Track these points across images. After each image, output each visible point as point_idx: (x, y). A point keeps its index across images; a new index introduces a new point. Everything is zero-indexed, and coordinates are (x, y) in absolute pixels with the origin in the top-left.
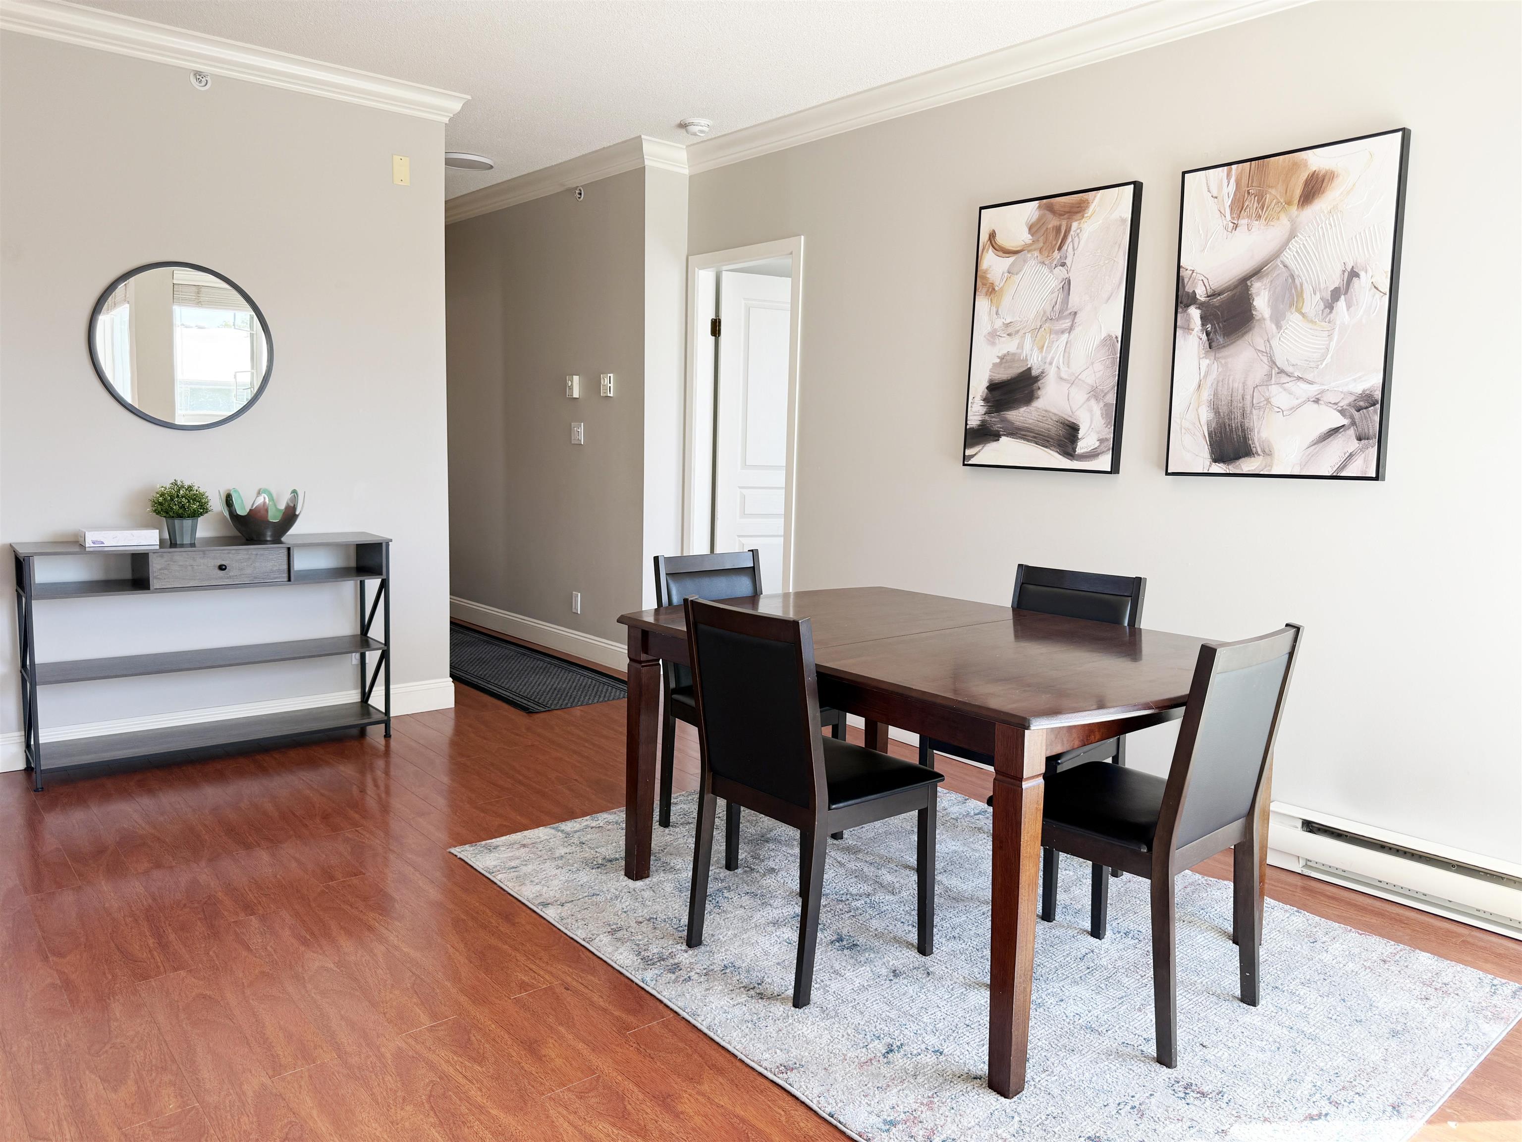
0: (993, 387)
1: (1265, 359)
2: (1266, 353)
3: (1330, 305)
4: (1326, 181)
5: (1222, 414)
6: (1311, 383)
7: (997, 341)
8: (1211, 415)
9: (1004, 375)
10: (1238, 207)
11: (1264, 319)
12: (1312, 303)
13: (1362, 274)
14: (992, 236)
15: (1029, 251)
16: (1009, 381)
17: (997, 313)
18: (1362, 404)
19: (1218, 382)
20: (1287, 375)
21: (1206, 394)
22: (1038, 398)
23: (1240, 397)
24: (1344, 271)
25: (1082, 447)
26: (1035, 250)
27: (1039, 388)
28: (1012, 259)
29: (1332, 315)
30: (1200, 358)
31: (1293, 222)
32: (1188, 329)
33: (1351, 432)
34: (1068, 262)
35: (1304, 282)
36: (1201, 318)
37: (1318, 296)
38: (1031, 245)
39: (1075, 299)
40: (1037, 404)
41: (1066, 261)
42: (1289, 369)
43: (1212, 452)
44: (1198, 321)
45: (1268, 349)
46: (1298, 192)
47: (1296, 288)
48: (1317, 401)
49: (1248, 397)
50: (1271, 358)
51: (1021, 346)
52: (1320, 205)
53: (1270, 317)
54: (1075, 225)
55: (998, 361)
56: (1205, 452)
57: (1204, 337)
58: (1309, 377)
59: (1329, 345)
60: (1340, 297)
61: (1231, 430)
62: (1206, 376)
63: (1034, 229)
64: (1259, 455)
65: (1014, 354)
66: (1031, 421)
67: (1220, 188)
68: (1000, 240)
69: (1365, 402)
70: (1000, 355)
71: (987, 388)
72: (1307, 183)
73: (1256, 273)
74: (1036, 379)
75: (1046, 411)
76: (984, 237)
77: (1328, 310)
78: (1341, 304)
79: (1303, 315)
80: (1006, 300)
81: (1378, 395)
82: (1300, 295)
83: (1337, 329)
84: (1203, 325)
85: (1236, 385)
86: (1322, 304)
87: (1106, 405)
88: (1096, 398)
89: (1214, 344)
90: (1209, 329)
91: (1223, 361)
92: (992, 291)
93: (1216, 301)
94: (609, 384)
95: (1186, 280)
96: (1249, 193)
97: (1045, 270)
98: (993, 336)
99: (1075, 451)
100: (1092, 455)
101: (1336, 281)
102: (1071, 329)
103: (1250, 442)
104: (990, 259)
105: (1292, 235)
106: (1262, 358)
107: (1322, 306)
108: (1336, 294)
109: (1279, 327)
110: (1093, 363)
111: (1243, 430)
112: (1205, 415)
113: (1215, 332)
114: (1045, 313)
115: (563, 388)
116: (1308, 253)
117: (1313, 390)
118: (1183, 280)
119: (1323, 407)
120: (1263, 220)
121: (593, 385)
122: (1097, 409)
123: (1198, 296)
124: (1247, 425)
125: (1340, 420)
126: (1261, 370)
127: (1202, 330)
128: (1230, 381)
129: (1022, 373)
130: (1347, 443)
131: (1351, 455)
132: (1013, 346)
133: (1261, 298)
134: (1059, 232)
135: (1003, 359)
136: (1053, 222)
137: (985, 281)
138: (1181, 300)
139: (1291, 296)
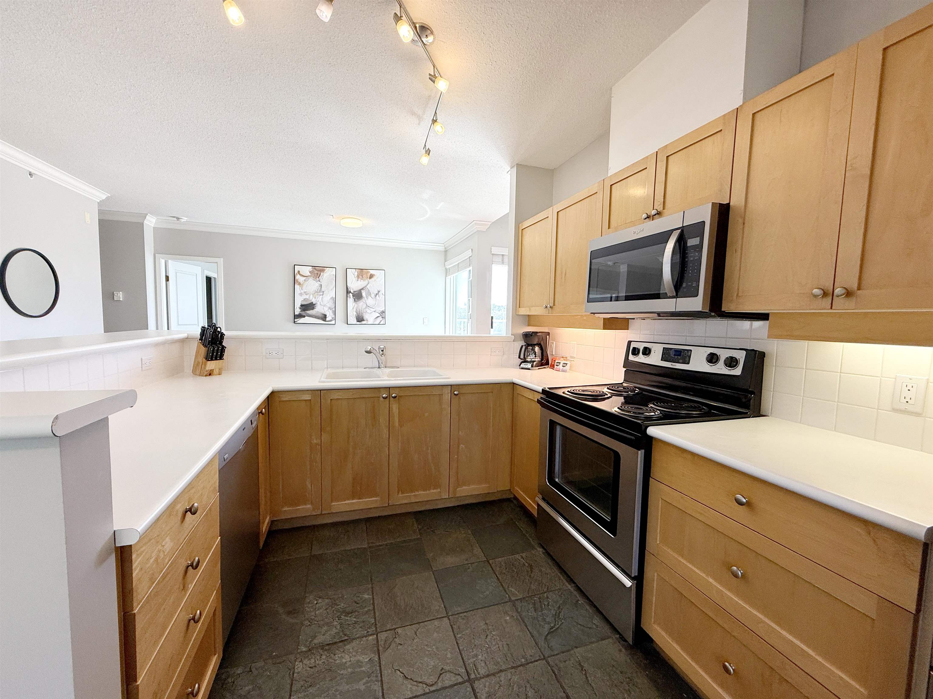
132: (307, 297)
133: (364, 294)
134: (318, 274)
135: (304, 299)
136: (316, 272)
137: (297, 281)
138: (348, 292)
139: (369, 294)
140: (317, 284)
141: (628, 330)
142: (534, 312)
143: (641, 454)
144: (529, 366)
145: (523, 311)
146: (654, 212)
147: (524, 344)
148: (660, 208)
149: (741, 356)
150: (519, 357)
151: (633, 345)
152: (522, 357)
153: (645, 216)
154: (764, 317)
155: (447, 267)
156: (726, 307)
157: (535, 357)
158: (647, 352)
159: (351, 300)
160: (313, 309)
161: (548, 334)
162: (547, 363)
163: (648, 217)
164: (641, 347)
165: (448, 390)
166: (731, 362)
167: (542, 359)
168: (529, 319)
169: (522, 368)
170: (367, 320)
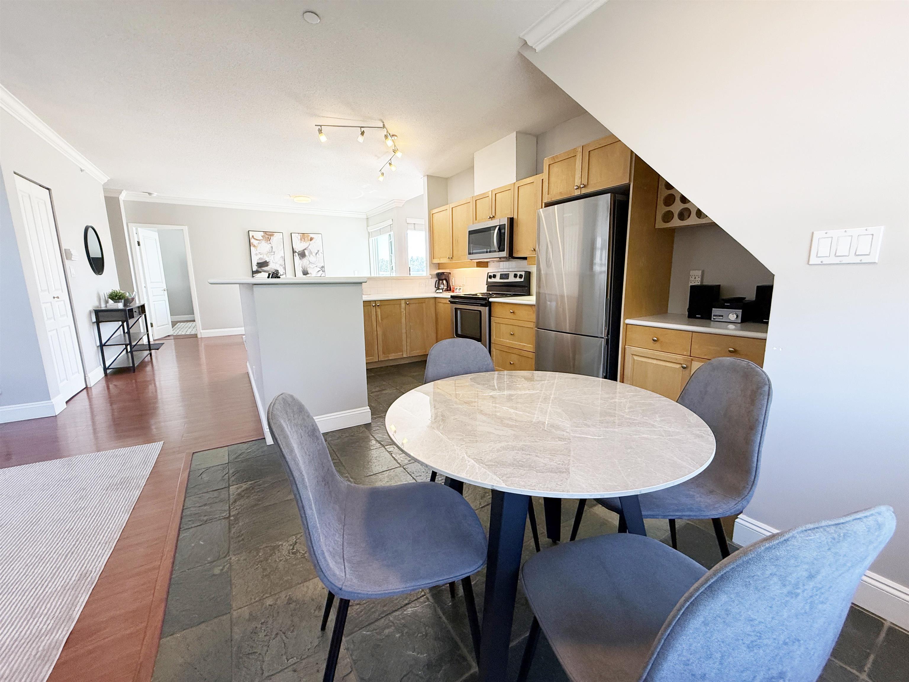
0: (258, 263)
3: (316, 254)
4: (313, 239)
5: (303, 268)
9: (260, 261)
10: (301, 239)
13: (319, 251)
14: (253, 236)
15: (262, 241)
16: (262, 262)
17: (256, 250)
21: (301, 266)
24: (317, 250)
27: (269, 264)
28: (259, 241)
29: (316, 256)
30: (298, 260)
31: (309, 243)
32: (296, 256)
37: (314, 253)
38: (263, 239)
39: (274, 250)
40: (268, 267)
41: (271, 243)
42: (312, 262)
45: (309, 260)
46: (309, 239)
47: (311, 252)
51: (263, 256)
52: (312, 241)
53: (308, 255)
54: (272, 237)
55: (258, 259)
59: (316, 260)
61: (305, 271)
62: (300, 263)
63: (263, 237)
65: (262, 258)
67: (297, 236)
68: (255, 237)
69: (322, 267)
71: (256, 264)
73: (305, 249)
74: (268, 262)
76: (251, 236)
78: (317, 254)
79: (312, 256)
80: (258, 248)
89: (300, 259)
90: (299, 256)
91: (302, 261)
92: (254, 246)
93: (300, 252)
95: (294, 249)
97: (267, 244)
98: (256, 254)
101: (317, 252)
102: (274, 254)
104: (253, 241)
105: (310, 245)
107: (314, 255)
109: (310, 257)
110: (278, 260)
114: (268, 251)
116: (312, 247)
117: (316, 265)
120: (305, 242)
122: (282, 268)
123: (296, 251)
124: (307, 270)
126: (308, 262)
128: (304, 264)
129: (265, 261)
130: (321, 272)
132: (261, 256)
133: (307, 253)
134: (268, 238)
135: (259, 258)
136: (267, 236)
137: (253, 244)
138: (294, 252)
139: (311, 253)
140: (269, 246)
141: (488, 267)
142: (442, 261)
143: (487, 308)
144: (441, 291)
145: (436, 261)
146: (492, 216)
147: (437, 279)
148: (494, 215)
149: (523, 273)
150: (435, 287)
151: (489, 274)
152: (437, 287)
153: (489, 217)
154: (525, 258)
155: (369, 231)
156: (515, 255)
157: (444, 286)
158: (494, 276)
159: (297, 258)
160: (267, 266)
161: (450, 273)
162: (450, 290)
163: (490, 218)
164: (492, 274)
165: (403, 302)
166: (521, 276)
167: (448, 288)
168: (439, 266)
169: (437, 293)
170: (311, 274)
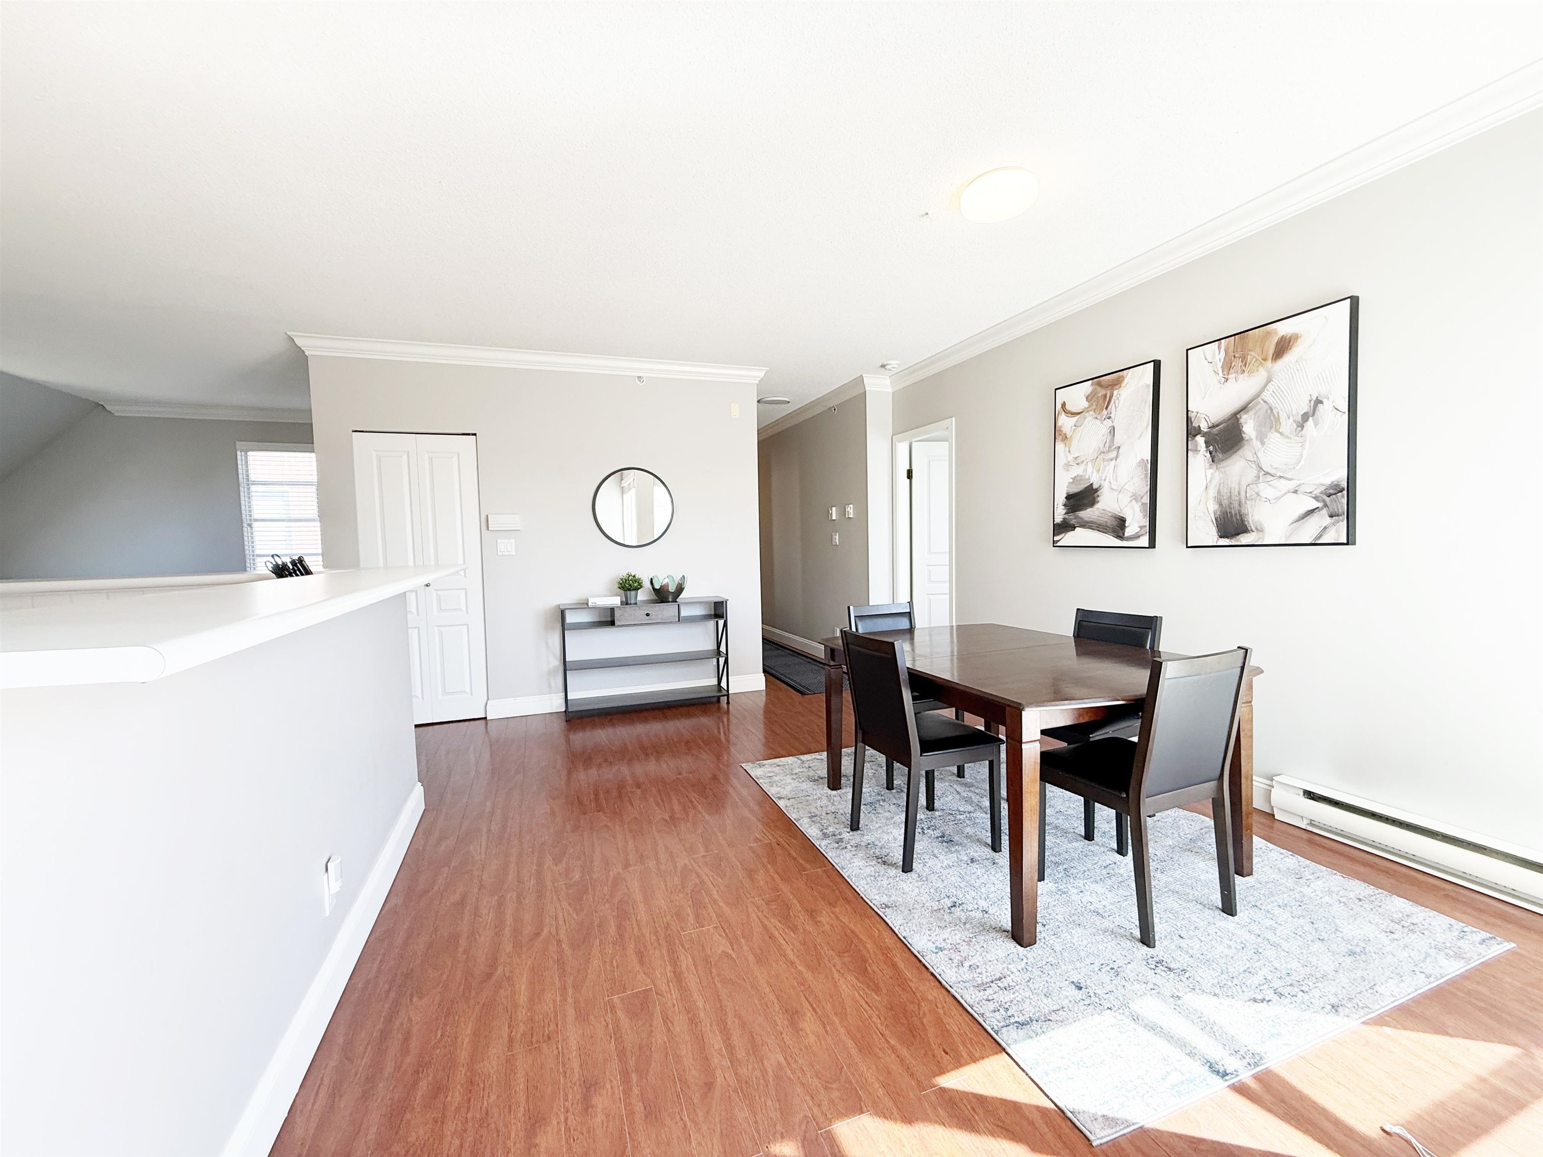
0: (1069, 497)
1: (1254, 466)
2: (1254, 462)
3: (1301, 425)
4: (1292, 341)
5: (1224, 505)
6: (1290, 480)
7: (1070, 469)
8: (1217, 507)
9: (1076, 489)
10: (1228, 367)
11: (1251, 439)
12: (1287, 425)
13: (1325, 401)
14: (1064, 405)
15: (1087, 412)
16: (1079, 492)
17: (1069, 452)
18: (1331, 491)
19: (1220, 484)
20: (1271, 475)
21: (1212, 493)
22: (1098, 502)
23: (1236, 493)
24: (1310, 401)
25: (1128, 532)
26: (1091, 410)
27: (1098, 496)
28: (1077, 417)
29: (1302, 432)
30: (1206, 469)
31: (1269, 372)
32: (1196, 450)
33: (1324, 511)
34: (1112, 416)
35: (1281, 412)
36: (1205, 443)
37: (1291, 420)
38: (1088, 408)
39: (1118, 439)
40: (1097, 506)
41: (1111, 416)
42: (1272, 471)
43: (1219, 531)
44: (1204, 445)
45: (1256, 459)
46: (1271, 351)
47: (1274, 415)
48: (1296, 492)
49: (1243, 493)
50: (1258, 464)
51: (1085, 471)
52: (1289, 358)
53: (1256, 437)
54: (1115, 392)
55: (1072, 480)
56: (1213, 531)
57: (1208, 455)
58: (1289, 476)
59: (1302, 452)
60: (1308, 418)
61: (1232, 516)
62: (1211, 481)
63: (1090, 398)
64: (1253, 531)
65: (1081, 476)
66: (1094, 517)
67: (1214, 356)
68: (1068, 407)
69: (1334, 490)
70: (1072, 477)
71: (1066, 498)
72: (1277, 344)
73: (1244, 409)
74: (1096, 490)
75: (1103, 510)
76: (1059, 406)
77: (1300, 429)
78: (1310, 423)
79: (1281, 433)
80: (1074, 443)
81: (1344, 484)
82: (1278, 420)
83: (1308, 441)
84: (1207, 447)
85: (1233, 485)
86: (1295, 424)
87: (1143, 504)
88: (1136, 499)
89: (1215, 459)
90: (1211, 449)
91: (1223, 470)
92: (1065, 438)
93: (1215, 430)
94: (850, 510)
95: (1193, 420)
96: (1234, 356)
97: (1098, 422)
98: (1068, 465)
99: (1124, 535)
100: (1136, 537)
101: (1305, 408)
102: (1117, 457)
103: (1246, 523)
104: (1063, 420)
105: (1269, 381)
106: (1252, 465)
107: (1295, 426)
108: (1305, 417)
109: (1263, 443)
110: (1132, 478)
111: (1241, 515)
112: (1213, 507)
113: (1216, 451)
114: (1099, 448)
115: (829, 514)
116: (1282, 391)
118: (1191, 419)
119: (1300, 496)
120: (1246, 373)
121: (843, 512)
122: (1137, 507)
123: (1202, 429)
124: (1243, 512)
125: (1315, 504)
126: (1252, 473)
127: (1206, 451)
128: (1229, 483)
129: (1086, 488)
130: (1322, 519)
131: (1325, 528)
132: (1081, 471)
134: (1105, 396)
136: (1102, 392)
137: (1061, 433)
